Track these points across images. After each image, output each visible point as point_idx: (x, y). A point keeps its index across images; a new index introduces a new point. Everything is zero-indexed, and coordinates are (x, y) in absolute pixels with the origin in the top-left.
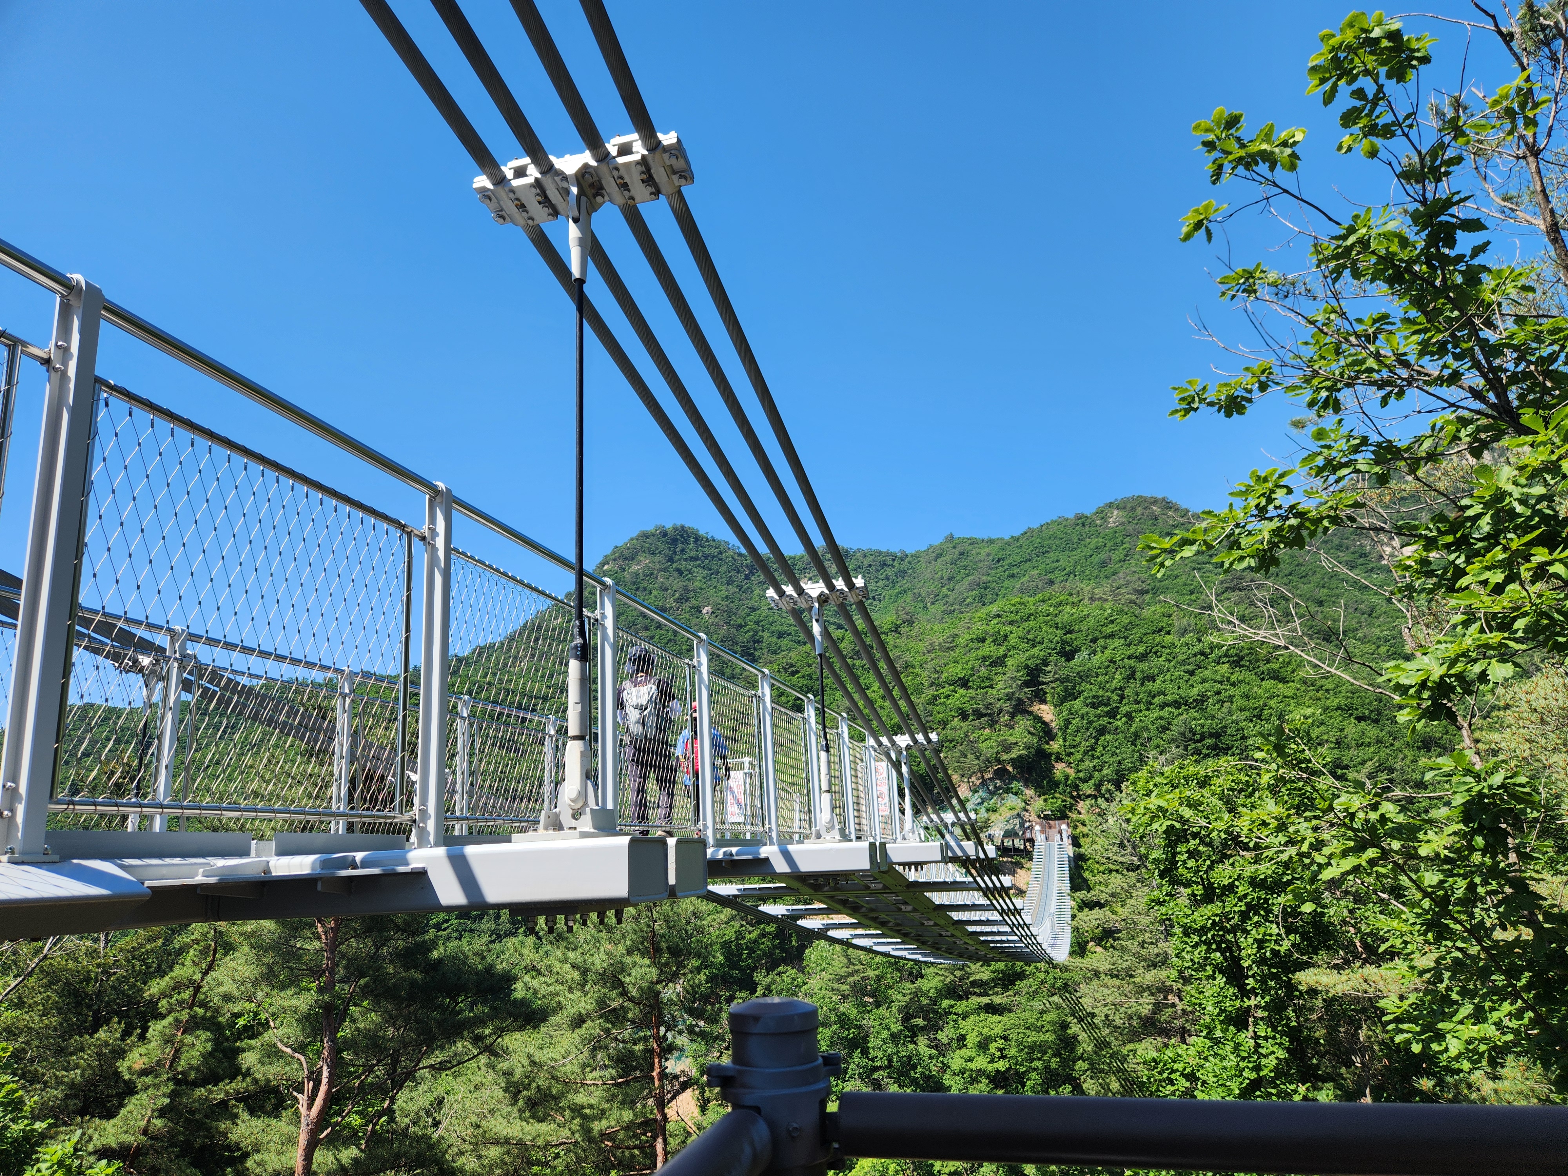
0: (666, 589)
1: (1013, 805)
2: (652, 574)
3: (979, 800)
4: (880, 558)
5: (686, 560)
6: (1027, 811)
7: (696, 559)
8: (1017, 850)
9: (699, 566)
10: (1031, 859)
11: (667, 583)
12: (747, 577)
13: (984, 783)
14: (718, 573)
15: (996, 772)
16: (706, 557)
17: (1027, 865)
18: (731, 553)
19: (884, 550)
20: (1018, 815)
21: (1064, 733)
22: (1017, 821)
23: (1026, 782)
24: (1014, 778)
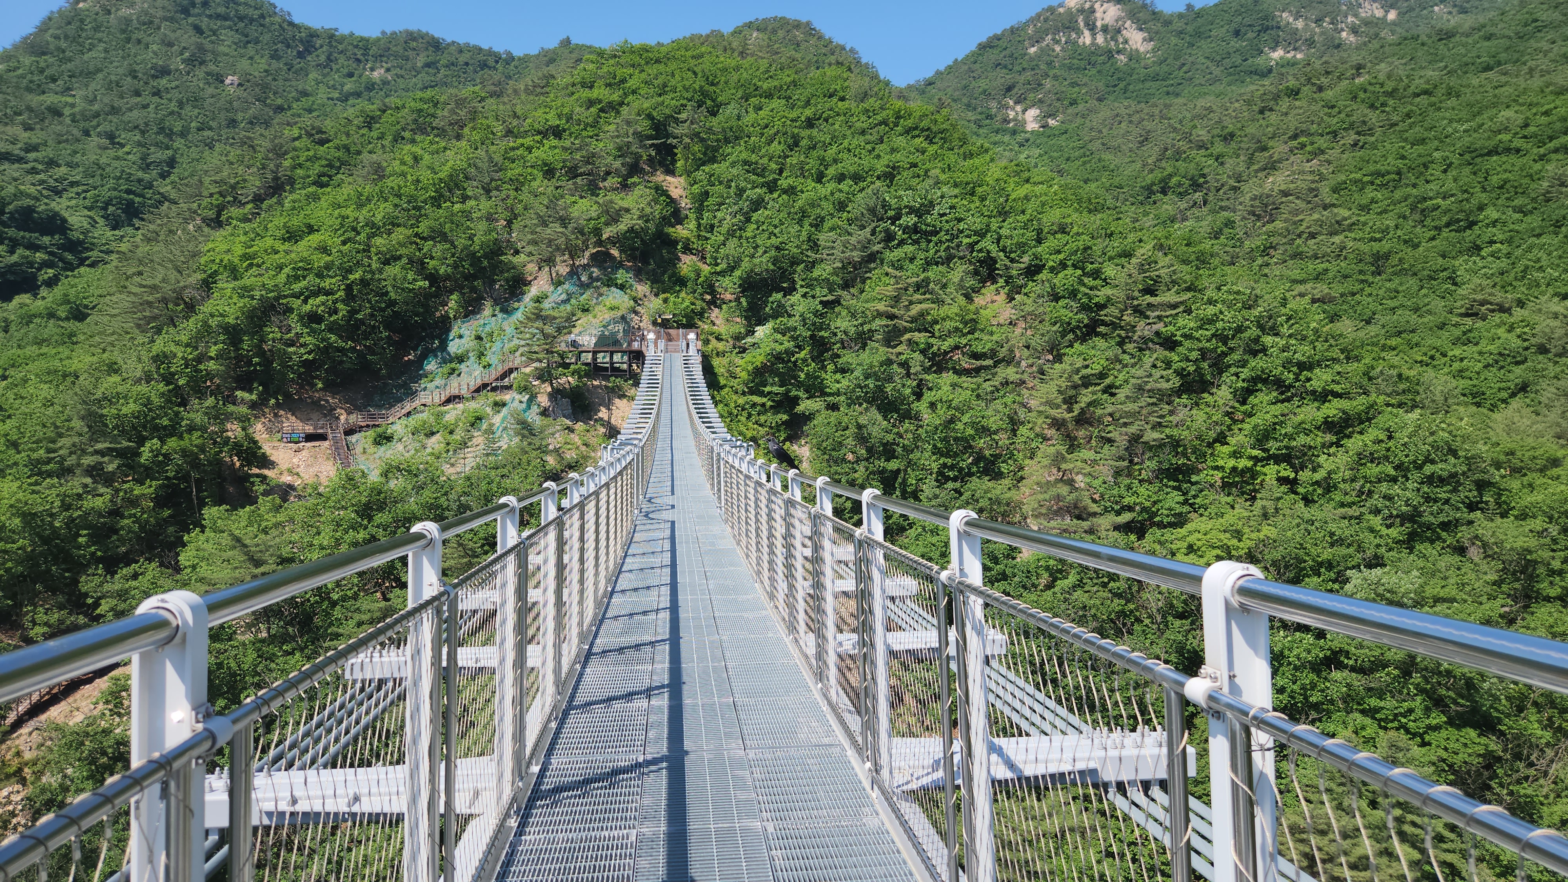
0: (170, 45)
1: (615, 303)
2: (151, 22)
3: (564, 297)
4: (481, 57)
5: (210, 17)
6: (636, 313)
7: (225, 18)
8: (616, 371)
9: (230, 28)
10: (637, 384)
11: (172, 36)
12: (300, 55)
13: (574, 272)
14: (257, 42)
15: (593, 257)
16: (241, 19)
17: (632, 392)
18: (277, 19)
19: (485, 46)
20: (623, 318)
21: (700, 211)
22: (621, 327)
23: (639, 274)
24: (620, 265)
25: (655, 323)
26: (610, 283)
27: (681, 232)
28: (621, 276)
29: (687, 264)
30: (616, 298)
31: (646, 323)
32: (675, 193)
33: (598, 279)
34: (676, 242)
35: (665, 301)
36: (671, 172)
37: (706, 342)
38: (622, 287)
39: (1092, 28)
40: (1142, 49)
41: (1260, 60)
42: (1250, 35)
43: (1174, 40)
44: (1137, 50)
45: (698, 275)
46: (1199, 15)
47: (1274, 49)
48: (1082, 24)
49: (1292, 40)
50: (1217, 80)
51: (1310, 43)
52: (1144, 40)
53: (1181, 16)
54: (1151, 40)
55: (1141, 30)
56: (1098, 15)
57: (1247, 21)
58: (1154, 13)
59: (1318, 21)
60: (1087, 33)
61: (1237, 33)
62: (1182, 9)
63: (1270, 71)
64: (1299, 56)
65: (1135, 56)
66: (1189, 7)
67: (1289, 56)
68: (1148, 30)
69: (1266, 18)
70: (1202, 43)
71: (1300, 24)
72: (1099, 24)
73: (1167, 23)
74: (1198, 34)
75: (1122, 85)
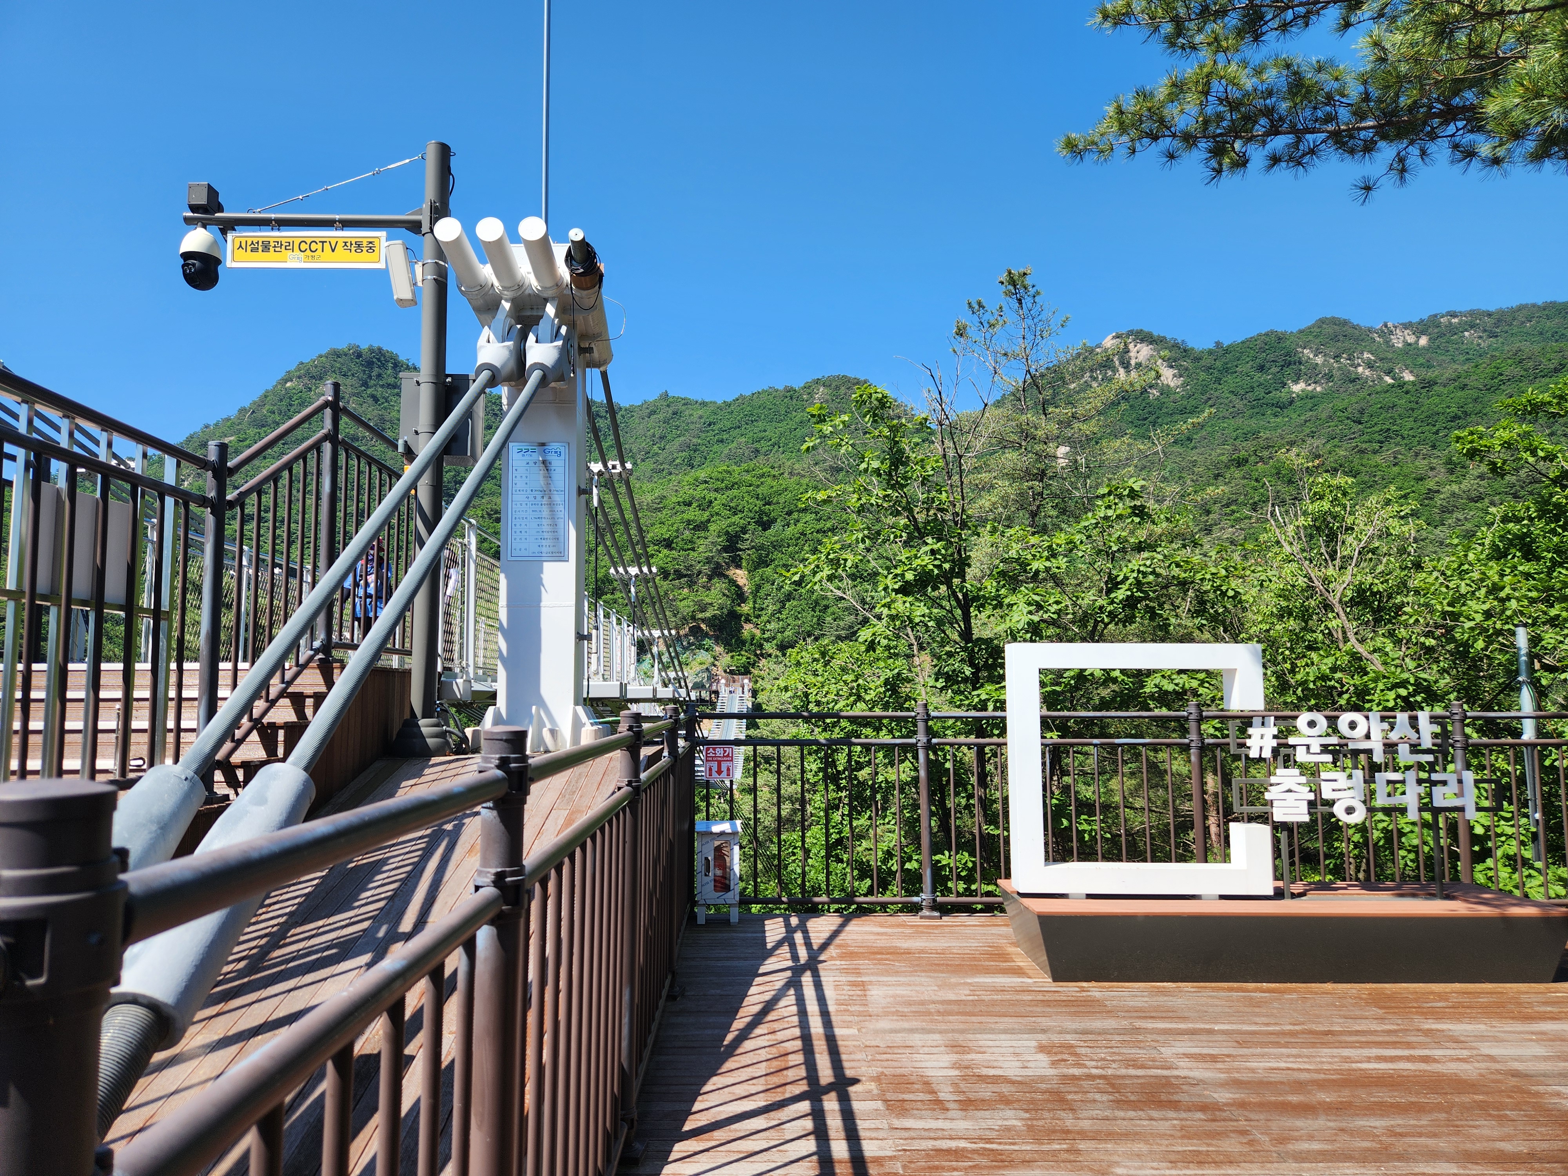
1: (703, 659)
6: (715, 666)
8: (703, 701)
13: (679, 639)
15: (691, 629)
21: (755, 596)
22: (705, 675)
23: (717, 640)
24: (706, 635)
25: (725, 671)
26: (700, 647)
27: (746, 608)
28: (707, 642)
29: (748, 630)
30: (703, 657)
31: (720, 672)
32: (741, 582)
33: (693, 644)
34: (741, 615)
35: (732, 657)
36: (739, 567)
37: (756, 682)
38: (707, 650)
39: (1126, 366)
40: (1172, 384)
41: (1283, 395)
42: (1274, 370)
43: (1203, 375)
44: (1168, 386)
45: (753, 639)
46: (1227, 351)
47: (1296, 382)
48: (1117, 363)
49: (1313, 375)
50: (1239, 413)
51: (1329, 377)
52: (1174, 376)
53: (1210, 352)
54: (1181, 376)
55: (1172, 367)
56: (1132, 354)
57: (1271, 357)
58: (1185, 351)
59: (1337, 357)
60: (1122, 371)
61: (1261, 368)
62: (1211, 346)
63: (1291, 402)
64: (1319, 389)
65: (1166, 391)
66: (1218, 344)
67: (1310, 388)
68: (1178, 367)
69: (1288, 354)
70: (1229, 378)
71: (1319, 360)
72: (1133, 362)
73: (1197, 359)
74: (1226, 370)
75: (1152, 418)
